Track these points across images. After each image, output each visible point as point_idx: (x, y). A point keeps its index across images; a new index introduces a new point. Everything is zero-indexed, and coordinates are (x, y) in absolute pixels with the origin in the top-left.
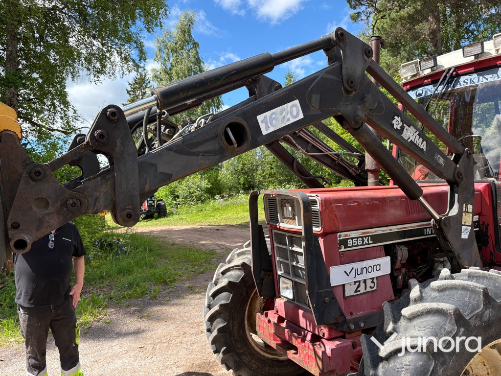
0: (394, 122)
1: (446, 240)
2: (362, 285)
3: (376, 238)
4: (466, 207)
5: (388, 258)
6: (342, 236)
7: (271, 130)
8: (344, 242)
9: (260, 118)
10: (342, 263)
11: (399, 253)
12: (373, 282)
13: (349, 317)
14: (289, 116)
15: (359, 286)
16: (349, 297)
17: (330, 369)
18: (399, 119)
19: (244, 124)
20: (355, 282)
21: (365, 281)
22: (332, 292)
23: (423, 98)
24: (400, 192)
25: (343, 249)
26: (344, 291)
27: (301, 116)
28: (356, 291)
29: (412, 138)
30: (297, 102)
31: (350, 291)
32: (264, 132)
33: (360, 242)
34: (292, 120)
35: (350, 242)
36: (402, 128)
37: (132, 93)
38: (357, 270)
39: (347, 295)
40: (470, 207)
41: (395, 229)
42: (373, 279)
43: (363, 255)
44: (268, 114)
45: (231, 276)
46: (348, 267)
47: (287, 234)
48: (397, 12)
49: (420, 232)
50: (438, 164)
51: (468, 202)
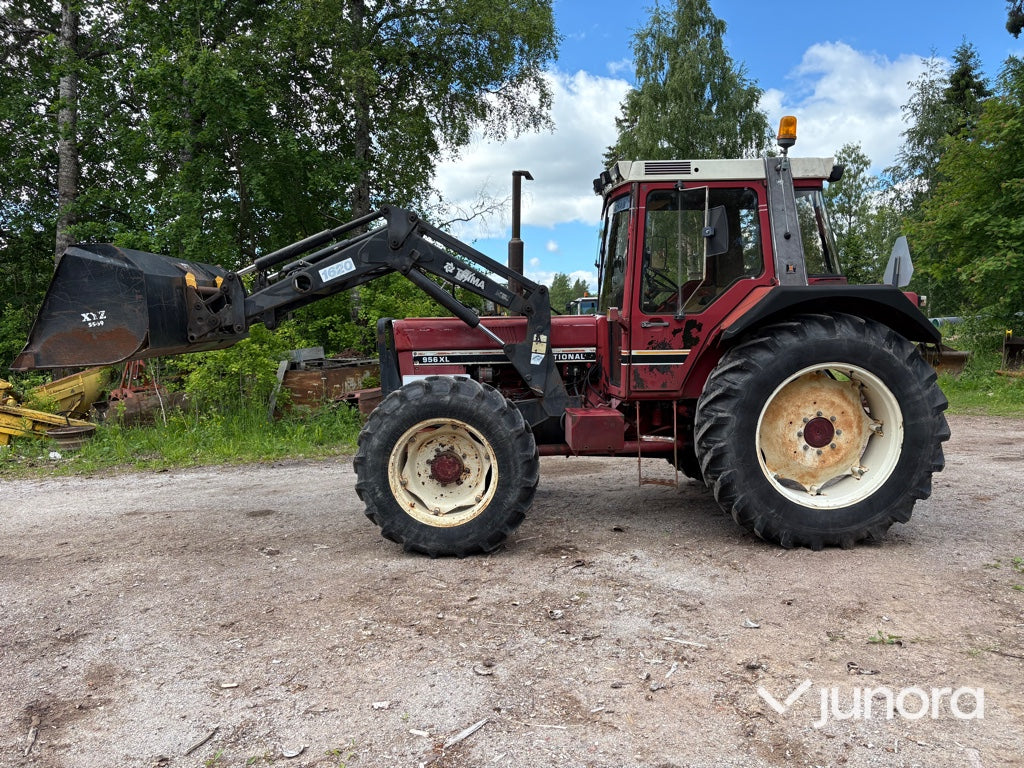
0: (445, 267)
3: (452, 359)
4: (538, 337)
6: (417, 353)
7: (330, 278)
8: (420, 359)
9: (320, 272)
10: (416, 373)
14: (345, 269)
18: (450, 265)
19: (310, 276)
25: (418, 364)
27: (354, 269)
29: (467, 280)
30: (350, 259)
32: (326, 280)
33: (436, 360)
34: (346, 272)
35: (424, 359)
36: (455, 271)
40: (544, 338)
41: (476, 352)
44: (327, 269)
50: (501, 299)
51: (540, 333)
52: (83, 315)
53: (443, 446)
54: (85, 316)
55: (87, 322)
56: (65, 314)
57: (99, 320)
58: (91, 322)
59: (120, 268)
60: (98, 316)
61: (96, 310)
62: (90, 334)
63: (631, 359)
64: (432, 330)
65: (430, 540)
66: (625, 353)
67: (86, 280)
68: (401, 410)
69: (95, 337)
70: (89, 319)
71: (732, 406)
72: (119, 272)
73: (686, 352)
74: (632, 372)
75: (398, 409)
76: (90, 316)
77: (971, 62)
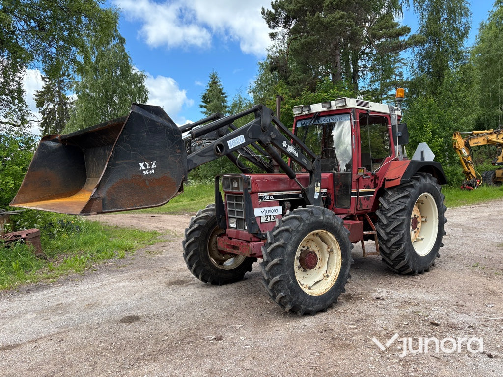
0: (283, 144)
1: (307, 198)
2: (269, 218)
3: (275, 197)
4: (317, 184)
5: (281, 207)
6: (260, 195)
7: (233, 147)
8: (261, 198)
9: (229, 142)
10: (260, 207)
11: (286, 205)
12: (274, 217)
13: (263, 232)
14: (240, 141)
15: (267, 218)
16: (263, 223)
17: (254, 253)
18: (286, 142)
19: (223, 144)
20: (266, 216)
21: (270, 216)
22: (255, 219)
23: (305, 126)
24: (287, 176)
25: (260, 201)
26: (261, 220)
27: (244, 141)
28: (266, 221)
29: (292, 151)
30: (243, 135)
31: (263, 220)
32: (230, 148)
33: (268, 198)
34: (241, 143)
35: (263, 198)
36: (287, 146)
37: (47, 80)
38: (266, 211)
39: (262, 222)
40: (319, 184)
41: (284, 193)
42: (274, 215)
43: (269, 204)
44: (232, 140)
45: (200, 222)
46: (262, 209)
47: (234, 195)
48: (305, 38)
49: (296, 196)
50: (304, 163)
51: (318, 181)
52: (140, 164)
53: (304, 247)
54: (141, 165)
55: (143, 170)
56: (126, 163)
57: (151, 169)
58: (145, 170)
59: (168, 127)
60: (151, 165)
61: (149, 160)
62: (144, 181)
63: (358, 194)
64: (268, 180)
65: (315, 304)
66: (354, 191)
67: (145, 134)
68: (301, 227)
69: (148, 183)
70: (144, 168)
71: (406, 213)
72: (167, 130)
73: (373, 190)
74: (359, 201)
75: (299, 226)
76: (145, 165)
77: (216, 80)
